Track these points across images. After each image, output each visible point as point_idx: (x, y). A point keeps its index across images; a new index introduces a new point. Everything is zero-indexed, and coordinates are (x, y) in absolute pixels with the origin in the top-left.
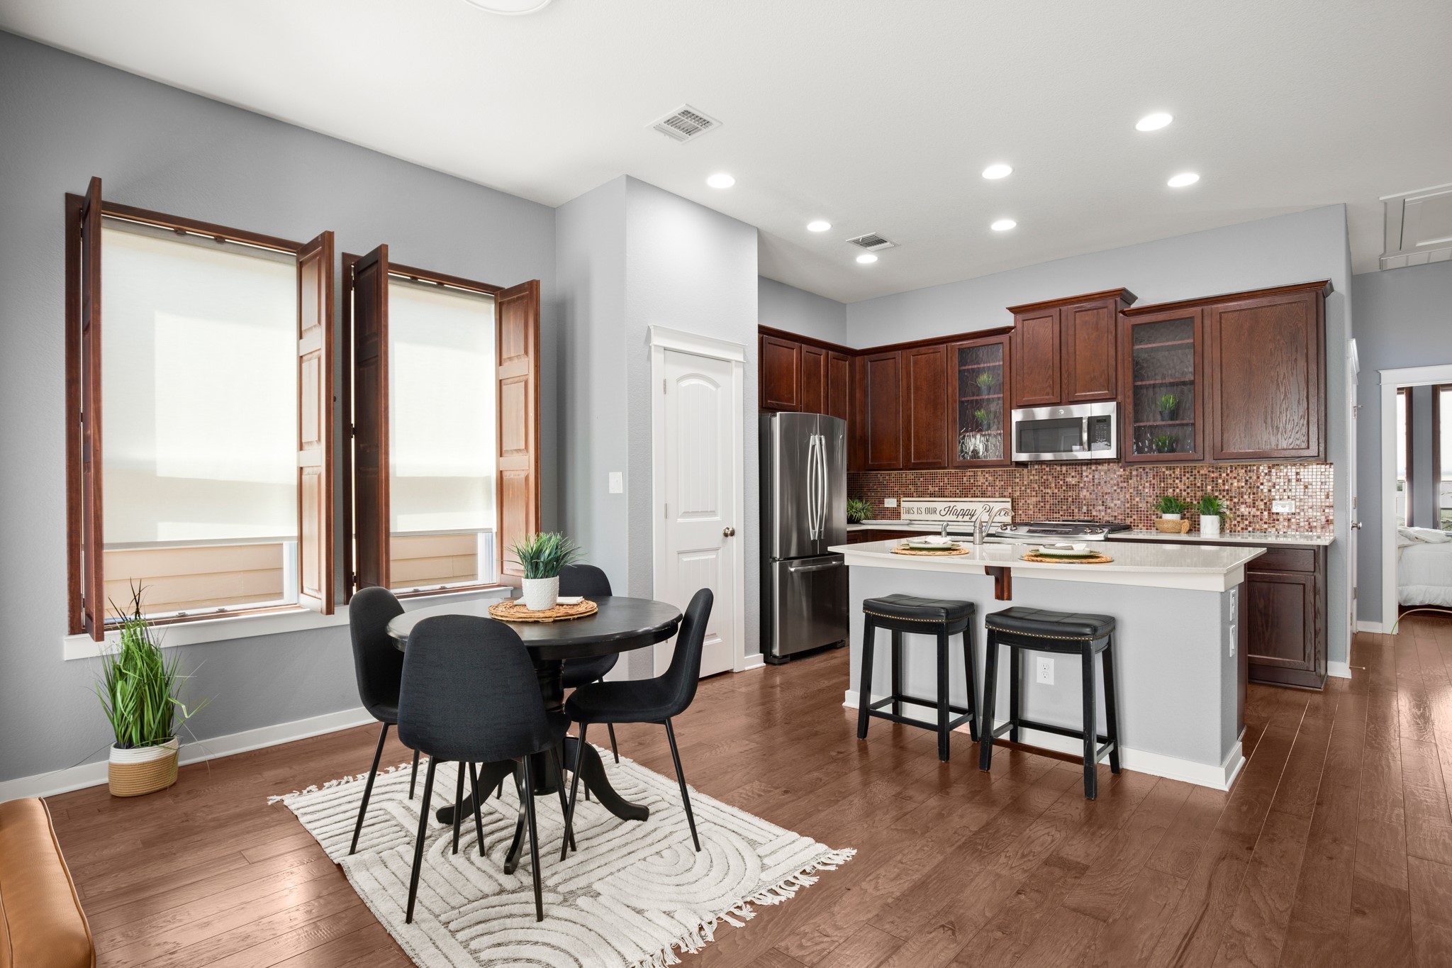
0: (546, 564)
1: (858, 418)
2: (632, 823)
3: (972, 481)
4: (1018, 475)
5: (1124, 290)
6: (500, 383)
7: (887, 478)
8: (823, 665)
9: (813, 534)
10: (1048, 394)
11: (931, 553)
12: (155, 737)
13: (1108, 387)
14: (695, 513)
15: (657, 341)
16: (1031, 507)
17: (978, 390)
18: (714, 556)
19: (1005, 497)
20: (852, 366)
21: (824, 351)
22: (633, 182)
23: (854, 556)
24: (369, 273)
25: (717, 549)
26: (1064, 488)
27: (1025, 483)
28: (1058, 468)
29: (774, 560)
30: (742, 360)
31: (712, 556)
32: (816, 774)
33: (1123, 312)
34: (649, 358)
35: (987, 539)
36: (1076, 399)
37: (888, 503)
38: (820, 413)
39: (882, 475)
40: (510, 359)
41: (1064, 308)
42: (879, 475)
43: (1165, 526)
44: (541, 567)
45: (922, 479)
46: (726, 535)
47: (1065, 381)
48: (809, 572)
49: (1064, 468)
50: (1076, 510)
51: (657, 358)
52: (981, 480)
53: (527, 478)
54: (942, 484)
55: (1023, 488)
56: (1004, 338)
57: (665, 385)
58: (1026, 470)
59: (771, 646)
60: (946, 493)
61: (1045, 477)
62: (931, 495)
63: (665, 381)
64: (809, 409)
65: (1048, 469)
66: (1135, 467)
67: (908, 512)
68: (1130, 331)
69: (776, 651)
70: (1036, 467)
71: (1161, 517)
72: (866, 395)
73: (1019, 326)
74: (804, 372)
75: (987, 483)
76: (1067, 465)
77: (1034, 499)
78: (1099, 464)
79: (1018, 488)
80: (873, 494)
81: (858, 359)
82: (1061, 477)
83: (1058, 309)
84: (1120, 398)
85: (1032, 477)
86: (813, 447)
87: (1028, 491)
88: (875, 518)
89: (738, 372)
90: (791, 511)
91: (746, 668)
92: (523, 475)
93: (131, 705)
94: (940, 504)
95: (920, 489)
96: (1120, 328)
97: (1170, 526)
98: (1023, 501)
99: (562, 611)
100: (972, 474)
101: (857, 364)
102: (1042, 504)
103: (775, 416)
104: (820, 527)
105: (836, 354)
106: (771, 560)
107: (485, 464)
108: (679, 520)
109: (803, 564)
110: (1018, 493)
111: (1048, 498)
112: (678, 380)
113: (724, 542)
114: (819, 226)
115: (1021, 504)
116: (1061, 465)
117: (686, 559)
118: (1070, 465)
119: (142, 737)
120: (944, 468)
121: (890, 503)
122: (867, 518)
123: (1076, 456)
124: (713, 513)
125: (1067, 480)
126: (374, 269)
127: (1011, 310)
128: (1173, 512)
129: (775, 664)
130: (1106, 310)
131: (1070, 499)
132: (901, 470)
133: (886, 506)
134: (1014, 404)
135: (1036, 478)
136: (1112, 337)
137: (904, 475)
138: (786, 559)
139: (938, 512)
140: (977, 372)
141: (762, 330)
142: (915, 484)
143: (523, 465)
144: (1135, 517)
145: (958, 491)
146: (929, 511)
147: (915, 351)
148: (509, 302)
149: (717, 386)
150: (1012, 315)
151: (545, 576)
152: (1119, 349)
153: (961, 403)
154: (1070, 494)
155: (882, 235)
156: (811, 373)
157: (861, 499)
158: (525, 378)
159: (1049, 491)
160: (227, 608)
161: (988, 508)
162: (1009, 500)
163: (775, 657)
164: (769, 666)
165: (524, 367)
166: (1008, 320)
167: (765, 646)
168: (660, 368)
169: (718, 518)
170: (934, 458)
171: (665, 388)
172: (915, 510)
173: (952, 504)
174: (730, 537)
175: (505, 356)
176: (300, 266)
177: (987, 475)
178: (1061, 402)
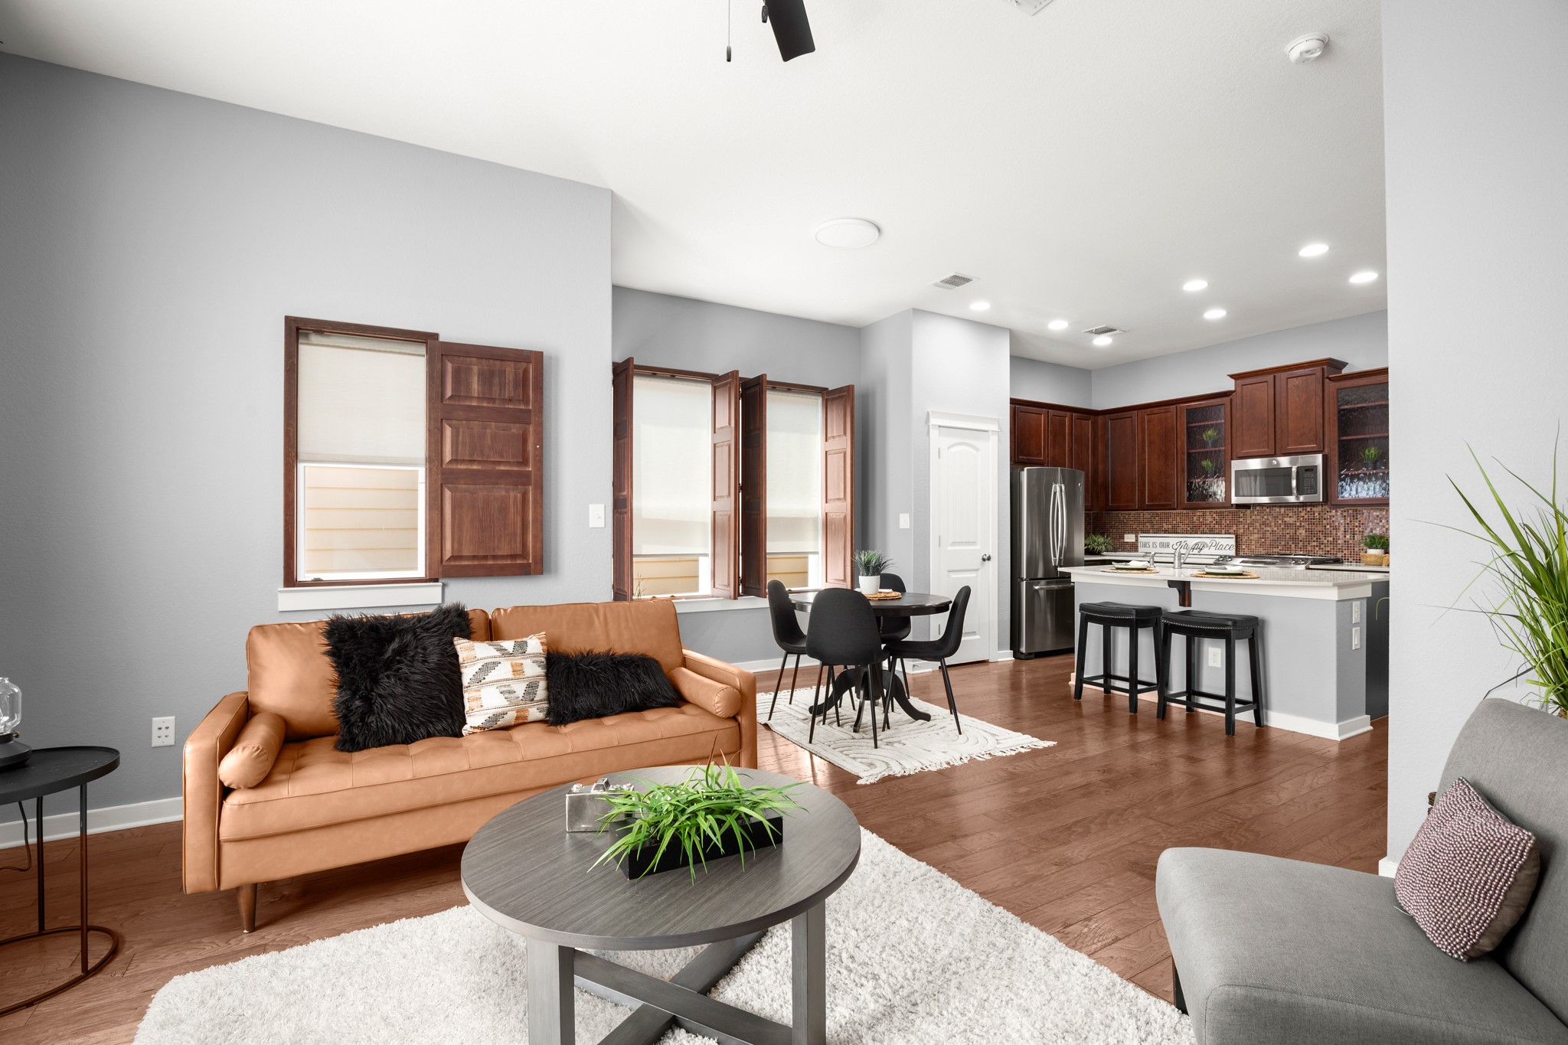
0: (874, 568)
1: (1100, 467)
2: (921, 721)
3: (1201, 520)
4: (1242, 515)
5: (1330, 359)
6: (826, 453)
7: (1127, 516)
8: (1060, 662)
9: (1054, 560)
10: (1264, 447)
11: (1128, 571)
13: (1316, 440)
14: (960, 543)
15: (933, 421)
16: (1253, 542)
17: (1204, 444)
18: (974, 575)
19: (1230, 533)
20: (1094, 424)
21: (1068, 414)
22: (917, 312)
23: (1079, 576)
24: (752, 390)
25: (977, 570)
26: (1282, 526)
27: (1248, 522)
28: (1277, 510)
29: (1022, 580)
30: (997, 430)
31: (973, 575)
32: (1039, 713)
33: (1330, 379)
34: (928, 434)
35: (1183, 566)
36: (1288, 452)
37: (1128, 538)
38: (1063, 465)
39: (1122, 515)
40: (833, 437)
41: (1277, 375)
42: (1120, 515)
43: (1369, 559)
44: (871, 570)
45: (1157, 518)
46: (984, 560)
47: (1278, 436)
48: (1053, 590)
49: (1283, 510)
50: (1293, 546)
51: (934, 433)
52: (1209, 519)
53: (845, 518)
54: (1174, 522)
55: (1246, 526)
56: (1226, 400)
57: (939, 452)
58: (1249, 511)
59: (1019, 645)
60: (1179, 530)
61: (1265, 517)
62: (1166, 532)
63: (939, 449)
64: (1055, 464)
65: (1268, 510)
66: (1346, 509)
67: (1145, 545)
68: (1335, 394)
69: (1023, 649)
70: (1258, 508)
71: (1366, 552)
72: (1107, 448)
73: (1239, 390)
74: (1051, 432)
75: (1214, 522)
76: (1285, 507)
77: (1256, 536)
78: (1314, 506)
79: (1241, 526)
80: (1115, 531)
81: (1100, 418)
82: (1280, 517)
83: (1272, 376)
84: (1326, 451)
85: (1254, 517)
86: (1055, 493)
87: (1251, 529)
88: (1115, 550)
89: (994, 439)
90: (1038, 544)
91: (999, 660)
92: (842, 516)
94: (1173, 540)
95: (1156, 527)
96: (1326, 392)
97: (1372, 559)
98: (1246, 538)
99: (882, 595)
100: (1201, 514)
101: (1100, 422)
102: (1263, 540)
103: (1023, 470)
104: (1060, 556)
105: (1080, 415)
106: (1019, 580)
107: (817, 508)
108: (949, 548)
109: (1048, 584)
110: (1242, 531)
111: (1268, 535)
112: (949, 448)
113: (982, 565)
114: (1058, 326)
115: (1244, 540)
116: (1280, 507)
117: (954, 576)
118: (1288, 506)
120: (1174, 509)
121: (1129, 538)
122: (1107, 551)
123: (1286, 500)
124: (974, 543)
125: (1286, 519)
126: (757, 388)
127: (1232, 376)
128: (1377, 548)
129: (1022, 659)
130: (1314, 376)
131: (1288, 536)
132: (1137, 510)
133: (1126, 540)
134: (1234, 456)
135: (1258, 517)
136: (1319, 399)
137: (1141, 515)
138: (1033, 579)
139: (1171, 546)
140: (1205, 428)
141: (1013, 402)
142: (1151, 523)
143: (842, 508)
144: (1346, 552)
145: (1189, 529)
146: (1162, 545)
147: (1148, 411)
148: (833, 399)
149: (977, 450)
150: (1233, 381)
151: (873, 575)
152: (1326, 409)
153: (1189, 455)
154: (1288, 531)
155: (1111, 325)
156: (1057, 432)
157: (1102, 534)
158: (844, 450)
159: (1269, 529)
160: (675, 595)
161: (1215, 543)
162: (1233, 536)
163: (1022, 653)
164: (1018, 660)
165: (844, 443)
166: (1230, 385)
167: (1014, 645)
168: (936, 440)
169: (978, 547)
170: (1165, 501)
171: (939, 454)
172: (1151, 544)
173: (1183, 540)
174: (987, 562)
175: (829, 435)
176: (715, 389)
177: (1214, 515)
178: (1275, 454)
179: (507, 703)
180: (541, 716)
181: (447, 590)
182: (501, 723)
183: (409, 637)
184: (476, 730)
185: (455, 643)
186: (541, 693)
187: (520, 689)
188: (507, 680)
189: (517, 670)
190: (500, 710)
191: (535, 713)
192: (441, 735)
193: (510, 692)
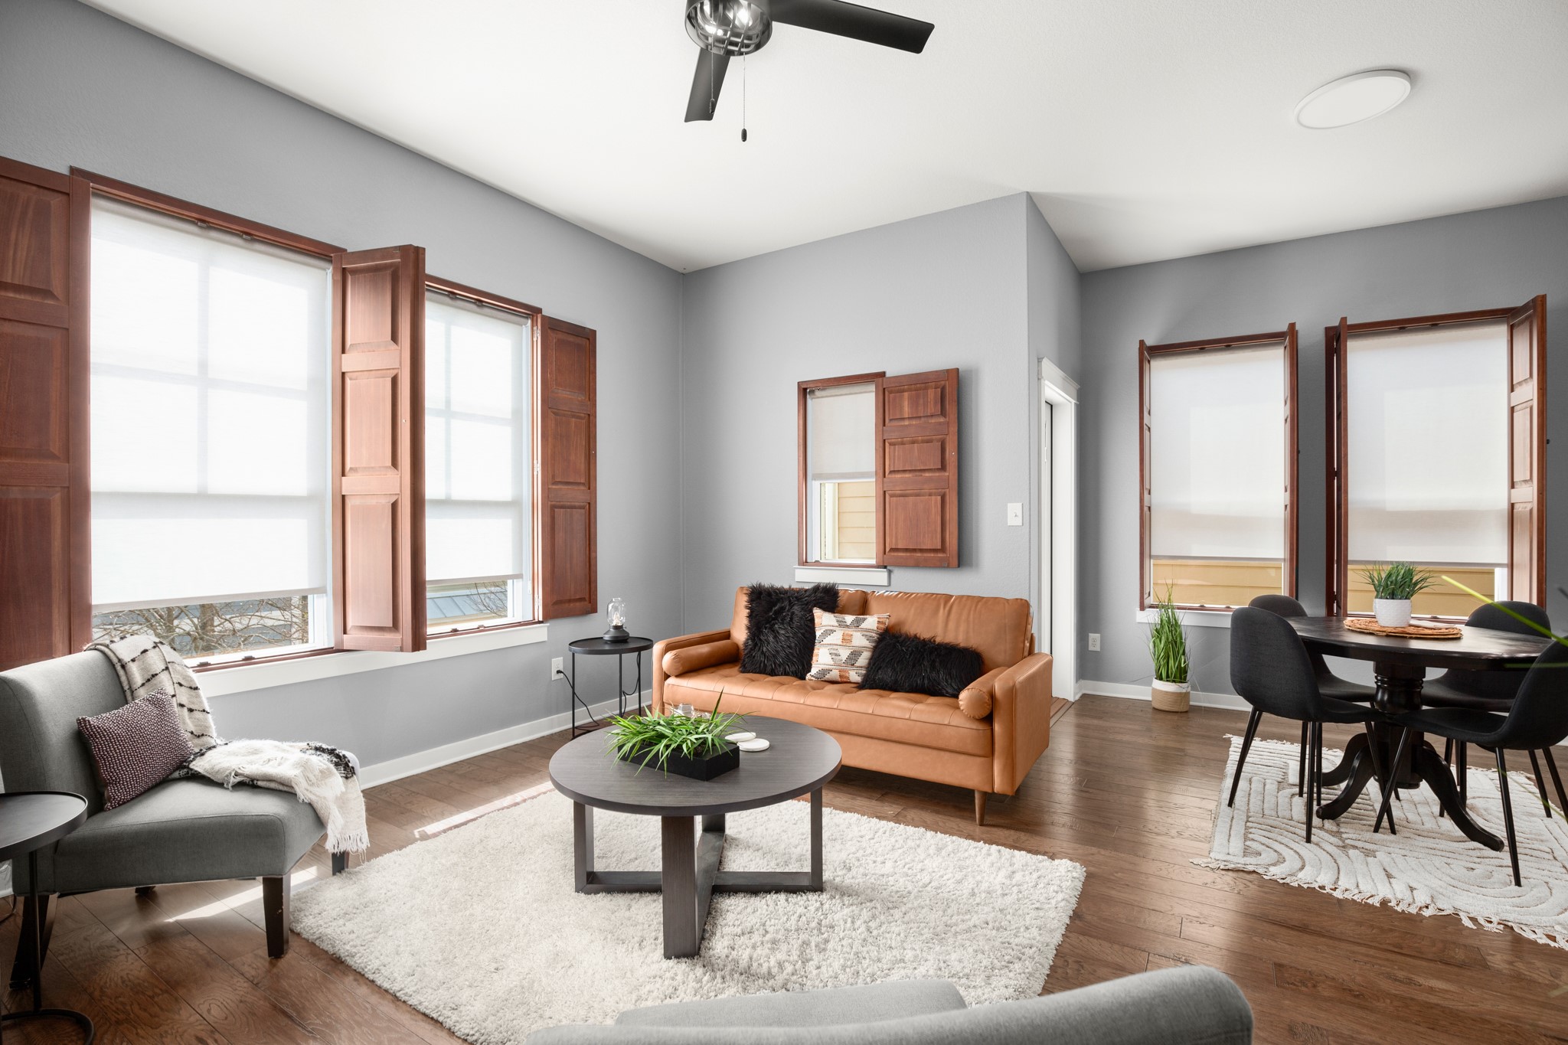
6: (1512, 410)
12: (1175, 677)
40: (1519, 384)
53: (1531, 511)
93: (1162, 654)
107: (1497, 496)
119: (1168, 676)
148: (1518, 323)
158: (1529, 404)
165: (1530, 392)
175: (1515, 381)
179: (832, 663)
180: (859, 679)
181: (892, 576)
182: (828, 677)
183: (786, 603)
184: (813, 678)
185: (814, 611)
186: (863, 660)
187: (845, 653)
188: (837, 645)
189: (847, 640)
190: (827, 667)
191: (855, 676)
192: (794, 676)
193: (836, 655)
